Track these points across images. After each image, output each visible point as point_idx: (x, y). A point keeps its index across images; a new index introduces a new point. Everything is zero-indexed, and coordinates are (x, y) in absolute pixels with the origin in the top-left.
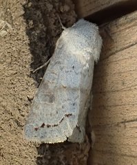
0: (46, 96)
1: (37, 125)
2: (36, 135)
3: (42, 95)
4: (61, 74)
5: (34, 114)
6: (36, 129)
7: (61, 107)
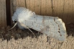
0: (46, 30)
1: (59, 35)
2: (63, 35)
3: (46, 32)
4: (37, 23)
5: (55, 36)
6: (61, 35)
7: (51, 23)
